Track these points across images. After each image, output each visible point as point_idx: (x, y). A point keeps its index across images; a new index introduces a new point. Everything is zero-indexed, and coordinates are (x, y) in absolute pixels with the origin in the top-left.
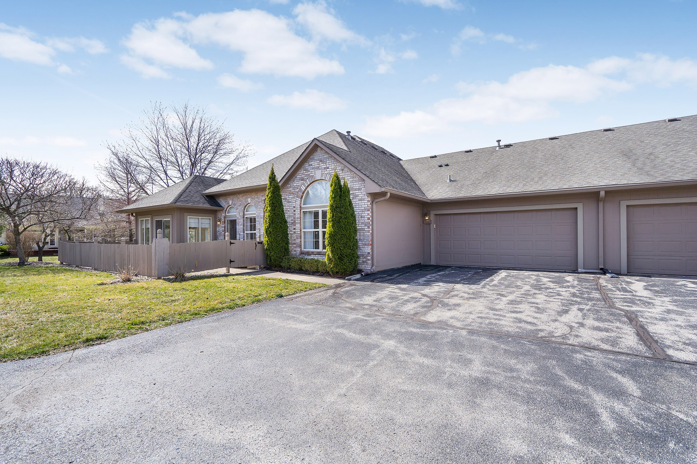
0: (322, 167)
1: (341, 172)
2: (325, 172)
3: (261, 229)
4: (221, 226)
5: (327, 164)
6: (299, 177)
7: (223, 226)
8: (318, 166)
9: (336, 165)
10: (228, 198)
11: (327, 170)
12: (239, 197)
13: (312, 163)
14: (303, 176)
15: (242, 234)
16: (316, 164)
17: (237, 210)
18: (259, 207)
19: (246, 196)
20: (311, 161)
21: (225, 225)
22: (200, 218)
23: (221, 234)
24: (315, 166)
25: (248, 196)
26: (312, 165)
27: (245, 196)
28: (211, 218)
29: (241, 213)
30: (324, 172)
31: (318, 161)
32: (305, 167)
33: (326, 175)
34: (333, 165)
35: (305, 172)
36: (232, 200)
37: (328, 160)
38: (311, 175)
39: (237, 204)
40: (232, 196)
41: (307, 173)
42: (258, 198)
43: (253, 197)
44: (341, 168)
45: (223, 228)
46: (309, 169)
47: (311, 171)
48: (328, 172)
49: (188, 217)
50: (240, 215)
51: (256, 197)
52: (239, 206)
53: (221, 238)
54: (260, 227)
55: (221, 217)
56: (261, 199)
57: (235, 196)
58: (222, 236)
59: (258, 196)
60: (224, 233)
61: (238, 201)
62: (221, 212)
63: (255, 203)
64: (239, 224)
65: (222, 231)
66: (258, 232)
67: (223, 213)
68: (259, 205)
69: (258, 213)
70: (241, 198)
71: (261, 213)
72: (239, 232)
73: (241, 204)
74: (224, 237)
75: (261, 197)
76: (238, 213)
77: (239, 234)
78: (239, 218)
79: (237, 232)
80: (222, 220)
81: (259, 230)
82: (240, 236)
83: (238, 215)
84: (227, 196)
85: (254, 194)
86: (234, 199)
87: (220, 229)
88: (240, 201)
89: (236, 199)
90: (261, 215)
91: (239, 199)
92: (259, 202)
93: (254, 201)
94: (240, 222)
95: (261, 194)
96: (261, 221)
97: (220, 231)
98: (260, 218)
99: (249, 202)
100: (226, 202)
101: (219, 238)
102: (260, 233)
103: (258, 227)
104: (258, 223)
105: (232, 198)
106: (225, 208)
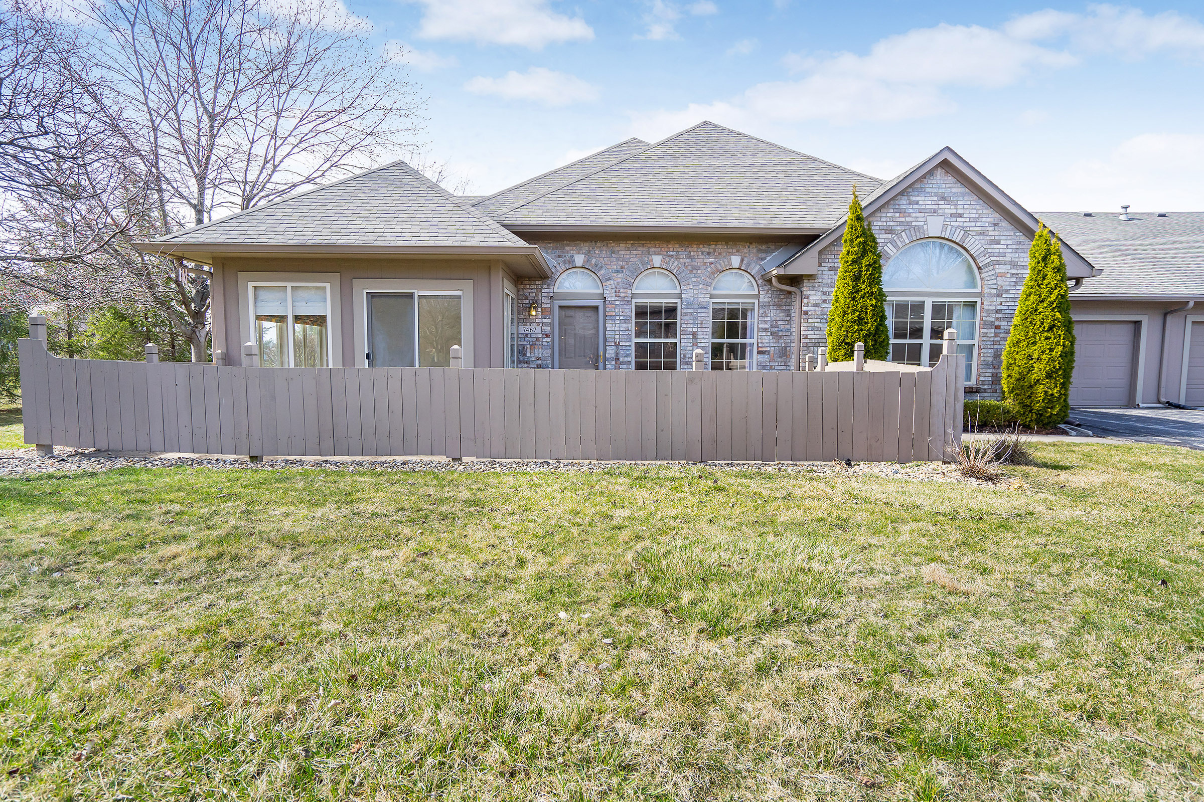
0: (946, 211)
1: (992, 229)
2: (953, 224)
3: (700, 333)
4: (539, 320)
5: (959, 207)
6: (880, 224)
7: (547, 321)
8: (934, 207)
9: (980, 211)
10: (567, 248)
11: (959, 219)
12: (617, 249)
13: (918, 198)
14: (891, 223)
15: (627, 344)
16: (930, 202)
17: (609, 283)
18: (695, 279)
19: (645, 249)
20: (916, 194)
21: (553, 320)
22: (510, 294)
23: (537, 343)
24: (927, 207)
25: (653, 249)
26: (917, 203)
27: (641, 249)
28: (515, 298)
29: (621, 290)
30: (949, 223)
31: (936, 198)
32: (899, 205)
33: (954, 229)
34: (975, 211)
35: (897, 215)
36: (588, 254)
37: (961, 198)
38: (914, 224)
39: (608, 267)
40: (587, 244)
41: (903, 219)
42: (689, 257)
43: (671, 253)
44: (992, 220)
45: (549, 328)
46: (911, 211)
47: (914, 215)
48: (961, 224)
50: (622, 295)
51: (683, 254)
52: (618, 272)
53: (536, 354)
54: (695, 330)
55: (537, 295)
56: (701, 260)
57: (599, 245)
58: (542, 349)
59: (692, 253)
60: (549, 339)
61: (612, 259)
62: (537, 282)
63: (679, 268)
64: (618, 318)
65: (540, 336)
66: (689, 341)
67: (545, 286)
68: (692, 275)
69: (690, 295)
70: (623, 252)
71: (699, 295)
72: (615, 338)
73: (622, 267)
74: (549, 351)
75: (702, 257)
76: (613, 291)
77: (617, 345)
78: (617, 303)
79: (605, 339)
80: (544, 306)
81: (695, 335)
82: (617, 348)
83: (611, 295)
84: (565, 242)
85: (677, 246)
86: (597, 252)
87: (534, 330)
88: (618, 259)
89: (604, 252)
90: (700, 299)
91: (614, 253)
92: (694, 268)
93: (673, 263)
94: (621, 314)
95: (703, 249)
96: (703, 314)
97: (536, 336)
98: (696, 307)
99: (657, 264)
100: (559, 256)
101: (528, 355)
102: (697, 343)
103: (690, 329)
104: (688, 318)
105: (587, 248)
106: (558, 274)
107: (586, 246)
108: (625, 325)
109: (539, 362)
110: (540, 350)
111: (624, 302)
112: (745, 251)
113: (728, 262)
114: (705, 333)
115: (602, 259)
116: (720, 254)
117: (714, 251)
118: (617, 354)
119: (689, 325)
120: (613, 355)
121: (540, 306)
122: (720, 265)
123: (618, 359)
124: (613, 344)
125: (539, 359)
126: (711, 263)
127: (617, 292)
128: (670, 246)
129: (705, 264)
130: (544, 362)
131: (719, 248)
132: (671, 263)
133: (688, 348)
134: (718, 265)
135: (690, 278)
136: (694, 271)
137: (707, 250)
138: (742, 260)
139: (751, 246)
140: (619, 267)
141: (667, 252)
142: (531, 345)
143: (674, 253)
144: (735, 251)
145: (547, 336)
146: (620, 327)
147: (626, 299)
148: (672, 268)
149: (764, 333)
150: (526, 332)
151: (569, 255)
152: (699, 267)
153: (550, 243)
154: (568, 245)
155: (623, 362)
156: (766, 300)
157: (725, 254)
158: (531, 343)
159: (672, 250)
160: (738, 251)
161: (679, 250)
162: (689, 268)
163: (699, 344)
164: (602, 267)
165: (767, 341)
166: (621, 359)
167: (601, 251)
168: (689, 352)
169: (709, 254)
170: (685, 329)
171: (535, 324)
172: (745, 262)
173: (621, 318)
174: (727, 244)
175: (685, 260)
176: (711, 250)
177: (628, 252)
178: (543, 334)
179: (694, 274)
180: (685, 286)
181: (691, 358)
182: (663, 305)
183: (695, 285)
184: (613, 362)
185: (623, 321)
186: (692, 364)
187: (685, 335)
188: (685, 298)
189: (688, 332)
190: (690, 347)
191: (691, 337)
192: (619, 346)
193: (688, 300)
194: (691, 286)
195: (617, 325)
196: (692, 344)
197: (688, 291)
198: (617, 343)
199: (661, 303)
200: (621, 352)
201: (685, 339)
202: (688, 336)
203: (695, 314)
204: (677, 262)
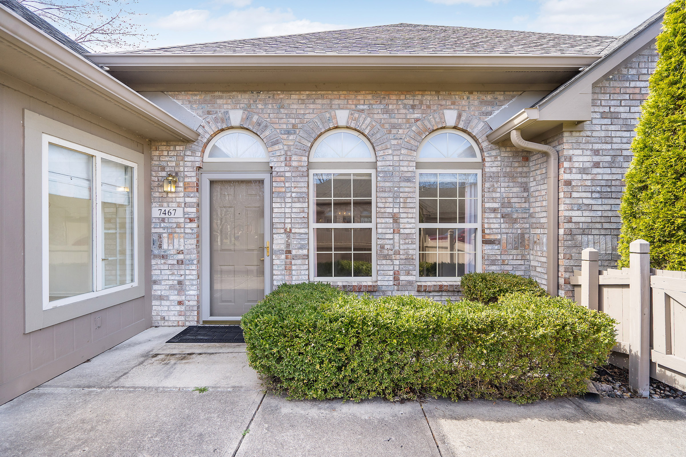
3: (402, 215)
7: (192, 200)
10: (219, 101)
12: (288, 102)
15: (302, 231)
17: (276, 147)
18: (394, 142)
19: (325, 101)
21: (200, 198)
22: (99, 155)
23: (178, 230)
25: (336, 102)
27: (319, 101)
28: (136, 166)
29: (294, 158)
39: (275, 126)
40: (247, 96)
42: (386, 111)
43: (361, 107)
45: (194, 210)
49: (46, 139)
50: (294, 164)
51: (378, 108)
52: (288, 133)
53: (176, 246)
54: (396, 210)
55: (178, 165)
56: (404, 116)
57: (262, 96)
58: (184, 238)
59: (390, 107)
60: (194, 225)
61: (281, 116)
62: (178, 148)
63: (373, 127)
64: (289, 195)
65: (182, 220)
66: (388, 226)
67: (188, 153)
68: (391, 136)
69: (388, 163)
70: (295, 106)
71: (402, 163)
72: (284, 223)
73: (294, 126)
74: (194, 241)
75: (403, 111)
76: (282, 158)
77: (288, 233)
78: (288, 174)
79: (272, 224)
80: (187, 180)
81: (396, 219)
82: (288, 237)
83: (279, 164)
84: (217, 94)
85: (370, 97)
86: (260, 106)
87: (173, 212)
88: (288, 116)
89: (270, 106)
90: (402, 169)
91: (282, 107)
92: (394, 126)
93: (365, 119)
94: (293, 190)
95: (406, 102)
96: (407, 190)
97: (174, 220)
98: (397, 179)
99: (342, 122)
100: (209, 113)
101: (165, 246)
102: (399, 228)
103: (390, 210)
104: (386, 195)
105: (246, 101)
106: (208, 136)
107: (244, 98)
108: (298, 205)
109: (181, 257)
110: (182, 240)
111: (299, 174)
112: (464, 103)
113: (441, 118)
114: (410, 216)
115: (266, 116)
116: (429, 107)
117: (421, 103)
118: (288, 245)
119: (387, 205)
120: (283, 247)
121: (181, 179)
122: (429, 121)
123: (289, 252)
124: (282, 231)
125: (180, 252)
126: (417, 120)
127: (288, 160)
128: (359, 97)
129: (408, 120)
130: (188, 257)
131: (428, 98)
132: (361, 120)
133: (387, 236)
134: (426, 123)
135: (389, 140)
136: (394, 131)
137: (411, 102)
138: (459, 116)
139: (471, 97)
140: (290, 126)
141: (356, 105)
142: (170, 234)
143: (366, 107)
144: (449, 103)
145: (191, 220)
146: (291, 208)
147: (300, 169)
148: (363, 127)
149: (492, 215)
150: (163, 216)
151: (223, 111)
152: (400, 125)
153: (196, 95)
154: (221, 98)
155: (296, 256)
156: (494, 169)
157: (435, 108)
158: (170, 231)
159: (362, 102)
160: (453, 103)
161: (372, 102)
162: (387, 126)
163: (402, 231)
164: (266, 126)
165: (497, 226)
166: (294, 252)
167: (266, 104)
168: (388, 242)
169: (413, 107)
170: (383, 210)
171: (174, 205)
172: (463, 118)
173: (294, 195)
174: (438, 92)
175: (381, 116)
176: (417, 102)
177: (303, 106)
178: (185, 218)
179: (393, 135)
180: (382, 152)
181: (392, 250)
182: (352, 178)
183: (395, 149)
184: (283, 256)
185: (296, 200)
186: (393, 258)
187: (382, 219)
188: (382, 167)
189: (387, 214)
190: (389, 235)
191: (391, 221)
192: (291, 234)
193: (386, 170)
194: (390, 152)
195: (288, 205)
196: (392, 230)
197: (385, 157)
198: (288, 230)
199: (350, 175)
200: (295, 242)
201: (383, 224)
202: (387, 220)
203: (396, 189)
204: (369, 119)
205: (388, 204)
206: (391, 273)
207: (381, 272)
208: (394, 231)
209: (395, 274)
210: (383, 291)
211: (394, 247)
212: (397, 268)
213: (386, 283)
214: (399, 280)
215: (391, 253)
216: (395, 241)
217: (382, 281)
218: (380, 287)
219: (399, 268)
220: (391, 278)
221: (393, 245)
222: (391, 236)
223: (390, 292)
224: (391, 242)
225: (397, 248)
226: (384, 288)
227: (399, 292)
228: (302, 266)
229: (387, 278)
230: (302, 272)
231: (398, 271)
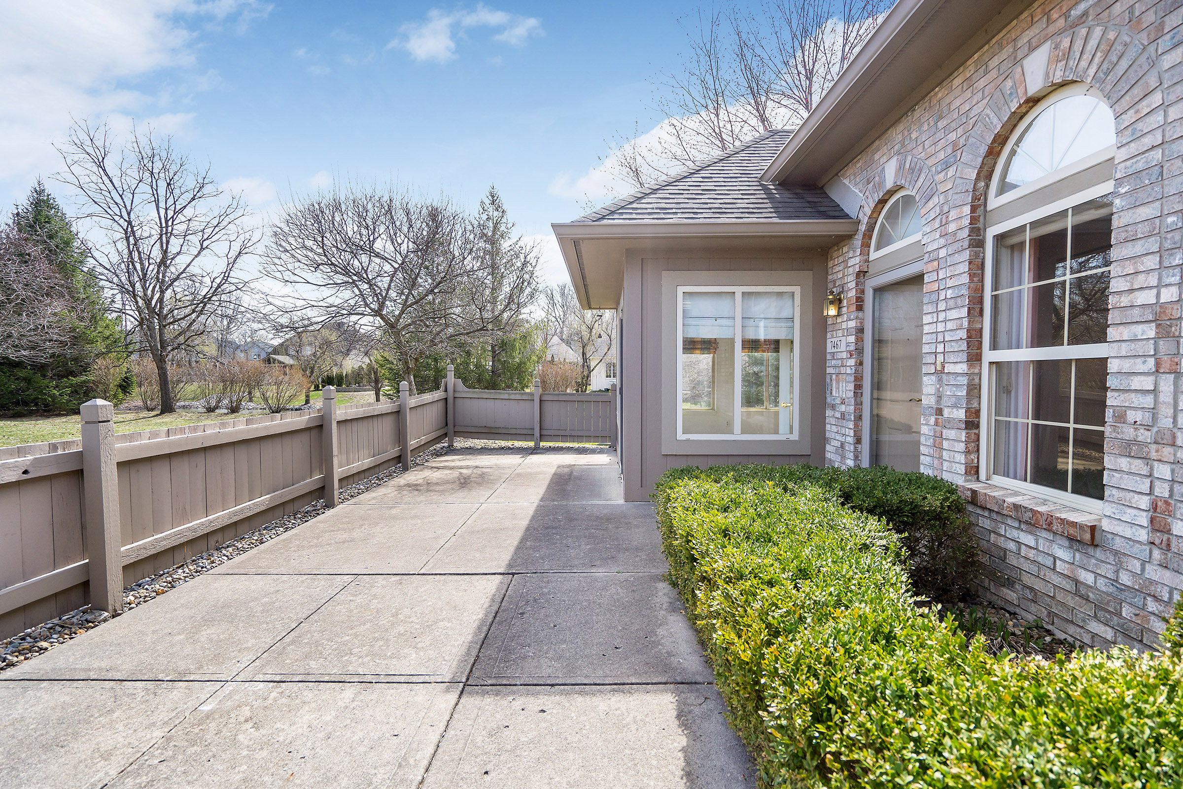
4: (844, 326)
7: (852, 324)
10: (877, 156)
15: (959, 368)
17: (931, 203)
19: (1004, 54)
21: (863, 320)
22: (739, 290)
23: (842, 370)
25: (1025, 38)
27: (995, 61)
28: (797, 290)
29: (952, 215)
36: (902, 153)
39: (930, 162)
43: (1081, 9)
45: (852, 339)
49: (681, 290)
50: (952, 227)
52: (947, 165)
53: (841, 393)
54: (1168, 295)
55: (843, 275)
58: (846, 381)
60: (852, 362)
61: (938, 135)
62: (844, 250)
64: (942, 295)
65: (844, 355)
66: (1139, 348)
67: (850, 254)
68: (1164, 45)
69: (1148, 141)
70: (957, 103)
72: (936, 353)
73: (955, 146)
74: (851, 386)
76: (937, 223)
77: (940, 373)
78: (942, 253)
80: (850, 295)
81: (1166, 323)
82: (940, 380)
83: (932, 236)
84: (874, 145)
87: (839, 344)
88: (948, 129)
89: (925, 127)
91: (941, 116)
93: (1087, 39)
94: (950, 283)
97: (840, 356)
98: (1176, 185)
99: (1038, 85)
100: (868, 181)
101: (834, 392)
102: (1177, 355)
103: (1144, 298)
105: (899, 138)
106: (865, 220)
107: (899, 135)
108: (953, 314)
109: (843, 408)
110: (844, 385)
111: (956, 246)
115: (920, 148)
118: (939, 398)
119: (1140, 281)
120: (933, 401)
121: (845, 295)
123: (939, 412)
124: (933, 369)
125: (843, 402)
127: (944, 224)
130: (848, 409)
132: (1078, 45)
133: (1137, 383)
135: (1154, 61)
140: (949, 150)
141: (1066, 15)
142: (837, 375)
145: (851, 355)
146: (945, 321)
147: (960, 234)
148: (1084, 62)
150: (832, 350)
155: (949, 420)
158: (837, 371)
162: (1150, 17)
164: (920, 169)
166: (946, 413)
167: (921, 126)
168: (1138, 400)
170: (1124, 300)
173: (950, 294)
177: (968, 94)
178: (847, 351)
179: (1168, 36)
180: (1132, 111)
181: (1148, 428)
182: (1069, 223)
183: (1175, 81)
184: (932, 420)
185: (951, 303)
186: (1154, 455)
187: (1121, 328)
188: (1128, 163)
189: (1136, 311)
190: (1142, 378)
191: (1151, 331)
192: (944, 376)
193: (1140, 166)
194: (1156, 99)
195: (942, 316)
196: (1151, 362)
197: (1140, 126)
198: (939, 368)
199: (1063, 214)
200: (948, 393)
201: (1124, 345)
202: (1138, 329)
203: (1170, 220)
204: (1098, 32)
205: (1141, 277)
206: (1144, 502)
207: (1114, 491)
208: (1158, 364)
209: (1155, 510)
210: (1116, 553)
211: (1155, 418)
212: (1162, 490)
213: (1128, 532)
214: (1169, 532)
215: (1145, 436)
216: (1162, 398)
217: (1116, 523)
218: (1110, 536)
219: (1171, 491)
220: (1143, 519)
221: (1154, 411)
222: (1147, 383)
223: (1138, 564)
224: (1148, 401)
225: (1166, 422)
226: (1118, 544)
227: (1167, 574)
228: (956, 444)
229: (1129, 515)
230: (956, 455)
231: (1166, 502)
